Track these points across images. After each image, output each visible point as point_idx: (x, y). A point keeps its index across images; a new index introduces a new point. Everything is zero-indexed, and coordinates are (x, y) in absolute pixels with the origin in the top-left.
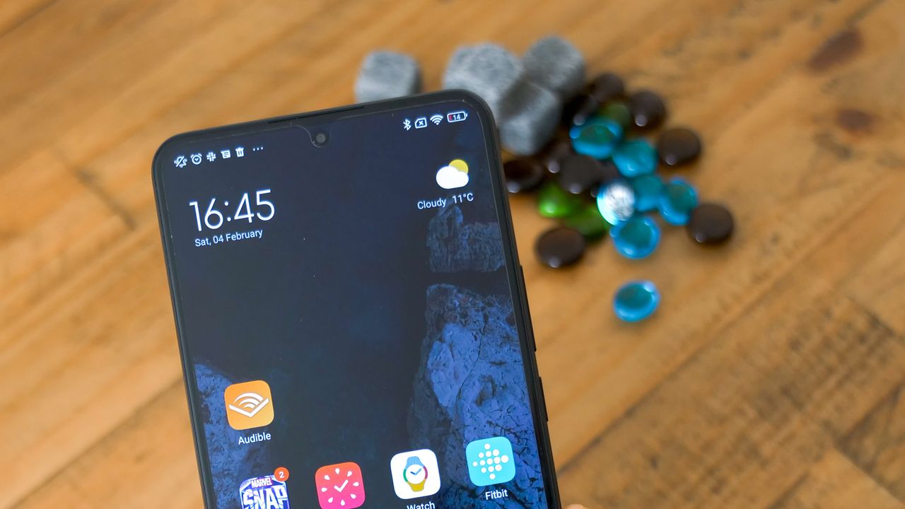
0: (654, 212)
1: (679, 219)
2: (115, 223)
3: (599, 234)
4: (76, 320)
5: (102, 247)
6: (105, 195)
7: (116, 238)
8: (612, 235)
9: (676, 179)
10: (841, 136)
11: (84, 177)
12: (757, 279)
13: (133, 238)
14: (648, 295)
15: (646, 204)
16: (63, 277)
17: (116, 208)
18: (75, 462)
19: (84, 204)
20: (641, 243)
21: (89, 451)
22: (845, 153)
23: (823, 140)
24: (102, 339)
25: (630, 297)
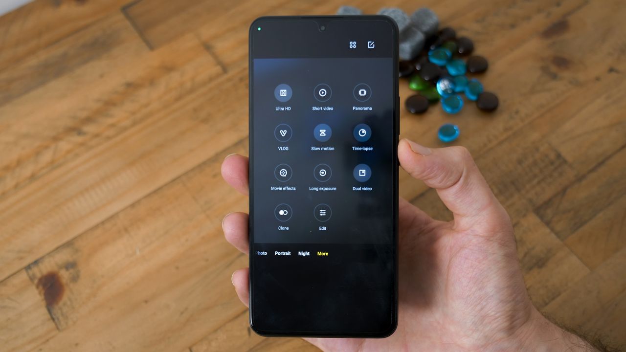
0: (462, 93)
1: (473, 98)
2: (218, 69)
3: (435, 101)
4: (195, 110)
5: (211, 79)
6: (215, 57)
7: (218, 76)
8: (441, 101)
9: (474, 80)
10: (553, 69)
11: (207, 47)
12: (506, 130)
13: (225, 77)
14: (455, 130)
15: (458, 89)
16: (192, 90)
17: (219, 63)
18: (186, 174)
19: (205, 59)
20: (454, 107)
21: (193, 170)
22: (554, 77)
23: (545, 70)
24: (205, 121)
25: (446, 131)
